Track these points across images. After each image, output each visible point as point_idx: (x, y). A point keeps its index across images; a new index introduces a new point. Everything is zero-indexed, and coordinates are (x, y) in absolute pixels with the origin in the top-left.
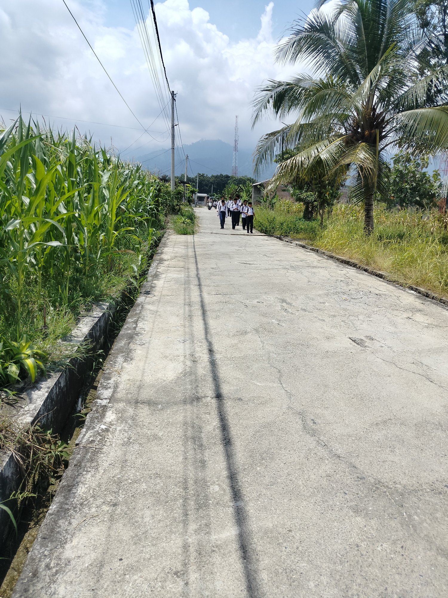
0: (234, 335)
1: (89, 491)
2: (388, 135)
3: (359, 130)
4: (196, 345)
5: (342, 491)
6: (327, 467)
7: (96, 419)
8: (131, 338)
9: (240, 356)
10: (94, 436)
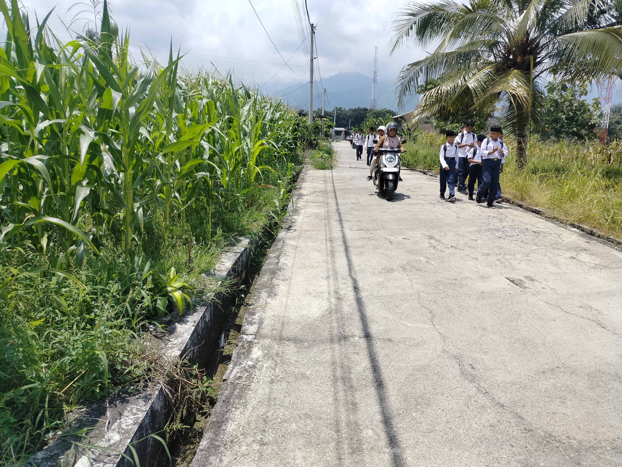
0: (379, 273)
1: (239, 429)
2: (543, 62)
3: (511, 57)
4: (340, 282)
5: (508, 443)
6: (490, 416)
7: (243, 355)
8: (274, 273)
9: (387, 294)
10: (241, 372)
